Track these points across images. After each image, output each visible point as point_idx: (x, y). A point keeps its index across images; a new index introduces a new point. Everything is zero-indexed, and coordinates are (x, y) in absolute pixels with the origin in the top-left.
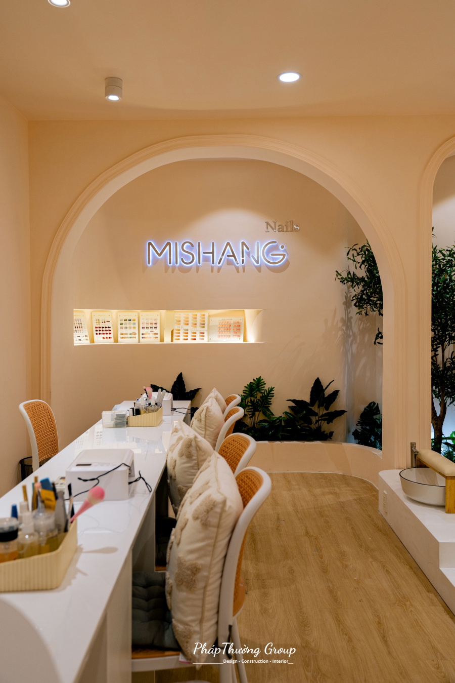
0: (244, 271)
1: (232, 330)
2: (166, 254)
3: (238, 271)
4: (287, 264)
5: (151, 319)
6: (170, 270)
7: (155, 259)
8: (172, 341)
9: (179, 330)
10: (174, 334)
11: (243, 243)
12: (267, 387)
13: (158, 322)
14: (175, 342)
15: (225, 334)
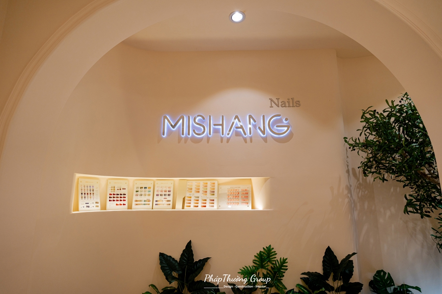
0: (251, 141)
1: (240, 197)
2: (179, 127)
3: (246, 142)
4: (290, 136)
5: (165, 187)
6: (183, 141)
7: (169, 131)
8: (183, 208)
9: (191, 197)
10: (186, 201)
11: (250, 117)
12: (278, 257)
13: (172, 190)
14: (186, 209)
15: (234, 201)
